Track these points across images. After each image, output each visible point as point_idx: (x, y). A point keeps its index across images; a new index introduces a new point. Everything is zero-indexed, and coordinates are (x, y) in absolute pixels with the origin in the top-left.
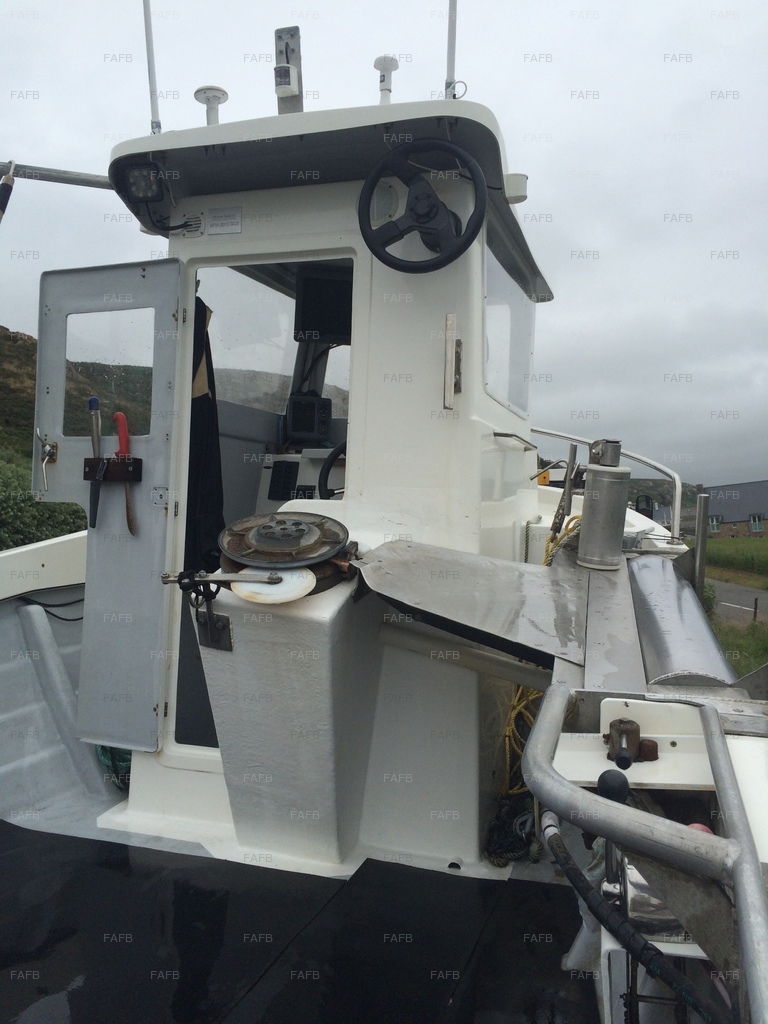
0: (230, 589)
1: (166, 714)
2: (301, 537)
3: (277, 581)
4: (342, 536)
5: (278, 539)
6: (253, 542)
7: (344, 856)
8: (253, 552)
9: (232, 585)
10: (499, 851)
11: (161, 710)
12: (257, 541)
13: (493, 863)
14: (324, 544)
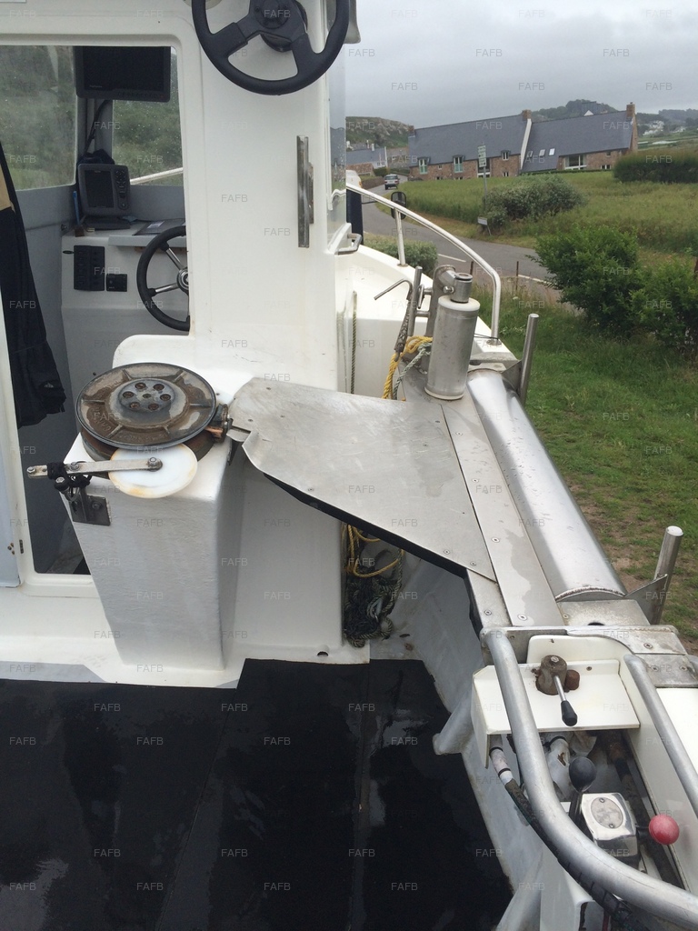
0: (108, 478)
1: (22, 551)
2: (169, 406)
3: (155, 467)
4: (208, 396)
5: (145, 413)
6: (118, 415)
7: (225, 663)
8: (121, 429)
9: (110, 475)
10: (357, 633)
11: (17, 548)
12: (124, 415)
13: (354, 645)
14: (192, 409)
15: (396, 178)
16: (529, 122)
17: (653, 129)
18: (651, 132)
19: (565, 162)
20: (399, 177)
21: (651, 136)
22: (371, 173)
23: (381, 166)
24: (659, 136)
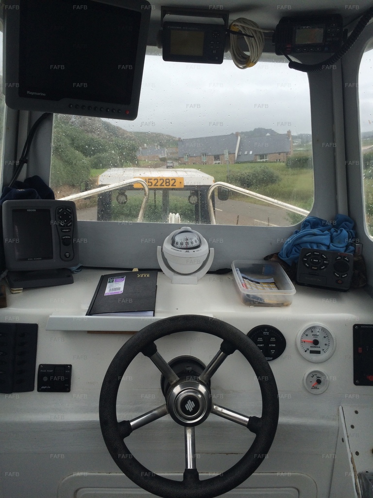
15: (172, 163)
16: (239, 138)
17: (296, 143)
18: (295, 144)
19: (258, 157)
20: (174, 162)
21: (295, 146)
22: (159, 160)
23: (163, 156)
24: (300, 146)
